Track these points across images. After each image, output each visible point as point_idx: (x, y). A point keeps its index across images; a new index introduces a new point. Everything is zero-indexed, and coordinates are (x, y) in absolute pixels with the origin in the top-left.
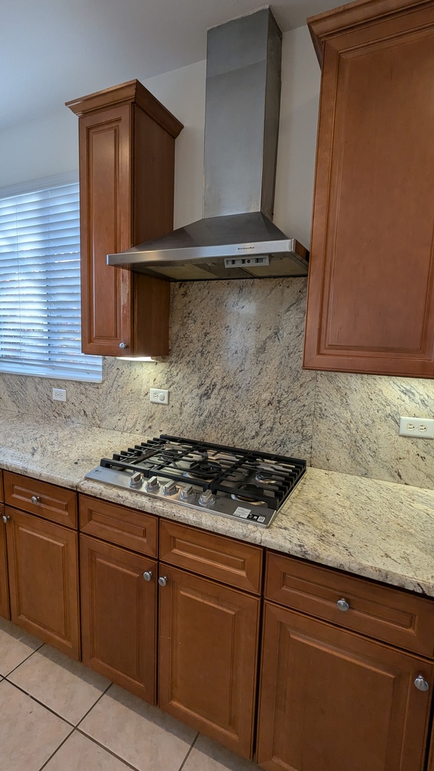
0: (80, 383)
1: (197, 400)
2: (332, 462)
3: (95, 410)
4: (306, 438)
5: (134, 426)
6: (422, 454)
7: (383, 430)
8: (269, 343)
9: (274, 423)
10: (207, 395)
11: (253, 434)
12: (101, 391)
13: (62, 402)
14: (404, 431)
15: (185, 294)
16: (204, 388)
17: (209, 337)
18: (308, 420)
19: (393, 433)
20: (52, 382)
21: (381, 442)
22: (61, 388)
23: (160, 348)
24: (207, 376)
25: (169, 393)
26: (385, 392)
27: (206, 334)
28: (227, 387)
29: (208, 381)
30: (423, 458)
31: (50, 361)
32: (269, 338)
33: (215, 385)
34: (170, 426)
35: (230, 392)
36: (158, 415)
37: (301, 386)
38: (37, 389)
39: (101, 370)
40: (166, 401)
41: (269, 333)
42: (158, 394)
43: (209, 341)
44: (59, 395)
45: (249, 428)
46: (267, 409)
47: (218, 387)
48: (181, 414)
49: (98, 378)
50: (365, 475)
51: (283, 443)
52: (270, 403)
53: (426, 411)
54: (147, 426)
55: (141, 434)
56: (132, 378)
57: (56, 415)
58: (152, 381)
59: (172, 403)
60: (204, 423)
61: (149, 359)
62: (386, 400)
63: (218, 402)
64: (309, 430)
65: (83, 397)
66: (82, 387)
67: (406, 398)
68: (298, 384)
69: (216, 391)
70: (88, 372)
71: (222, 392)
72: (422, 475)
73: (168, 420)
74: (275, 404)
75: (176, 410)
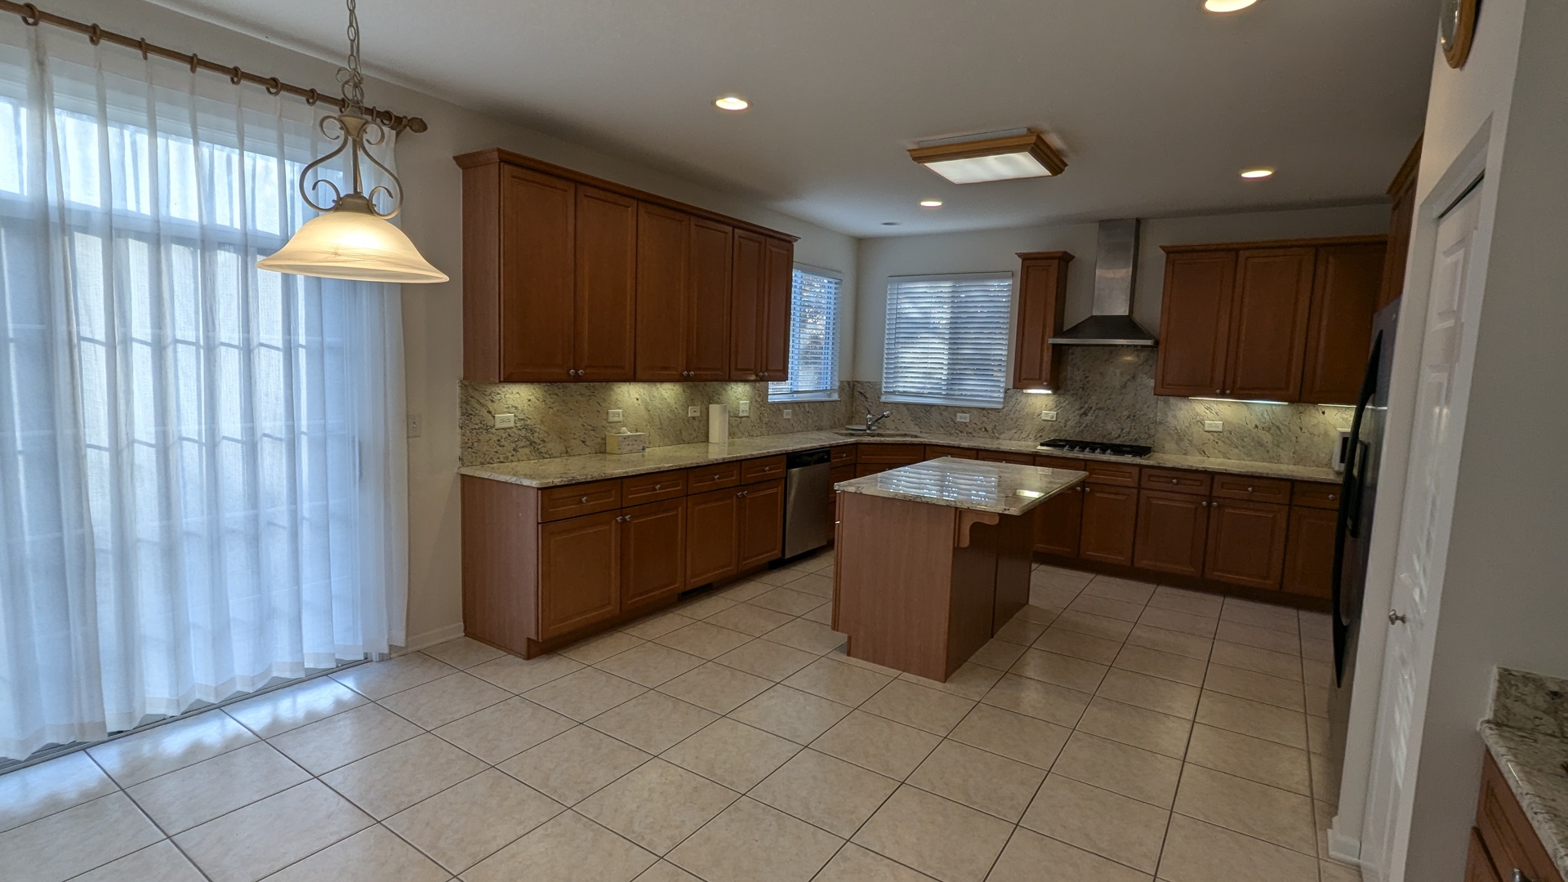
0: (983, 409)
1: (1078, 417)
2: (1166, 448)
3: (995, 426)
4: (1150, 436)
5: (1028, 436)
6: (1217, 440)
7: (1195, 429)
8: (1129, 383)
9: (1131, 429)
10: (1085, 414)
11: (1117, 436)
12: (1001, 414)
13: (965, 423)
14: (1207, 429)
15: (1073, 354)
16: (1083, 410)
17: (1088, 379)
18: (1152, 426)
19: (1201, 430)
20: (956, 409)
21: (1194, 435)
22: (965, 413)
23: (1056, 385)
24: (1086, 403)
25: (1057, 414)
26: (1196, 408)
27: (1087, 377)
28: (1100, 409)
29: (1086, 406)
30: (1217, 443)
31: (947, 394)
32: (1128, 380)
33: (1091, 408)
34: (1057, 434)
35: (1101, 411)
36: (1047, 429)
37: (1148, 407)
38: (941, 414)
39: (1002, 400)
40: (1054, 419)
41: (1129, 377)
42: (1048, 414)
43: (1088, 382)
44: (961, 418)
45: (1113, 433)
46: (1127, 421)
47: (1093, 409)
48: (1065, 426)
49: (1000, 406)
50: (1185, 454)
51: (1136, 440)
52: (1128, 417)
53: (1218, 418)
54: (1038, 435)
55: (1033, 441)
56: (1028, 405)
57: (958, 432)
58: (1044, 407)
59: (1059, 420)
60: (1082, 431)
61: (1050, 392)
62: (1197, 413)
63: (1093, 418)
64: (1152, 432)
65: (984, 418)
66: (985, 412)
67: (1208, 411)
68: (1146, 405)
69: (1092, 411)
70: (989, 402)
71: (1096, 413)
72: (1216, 452)
73: (1055, 431)
74: (1132, 417)
75: (1062, 424)
